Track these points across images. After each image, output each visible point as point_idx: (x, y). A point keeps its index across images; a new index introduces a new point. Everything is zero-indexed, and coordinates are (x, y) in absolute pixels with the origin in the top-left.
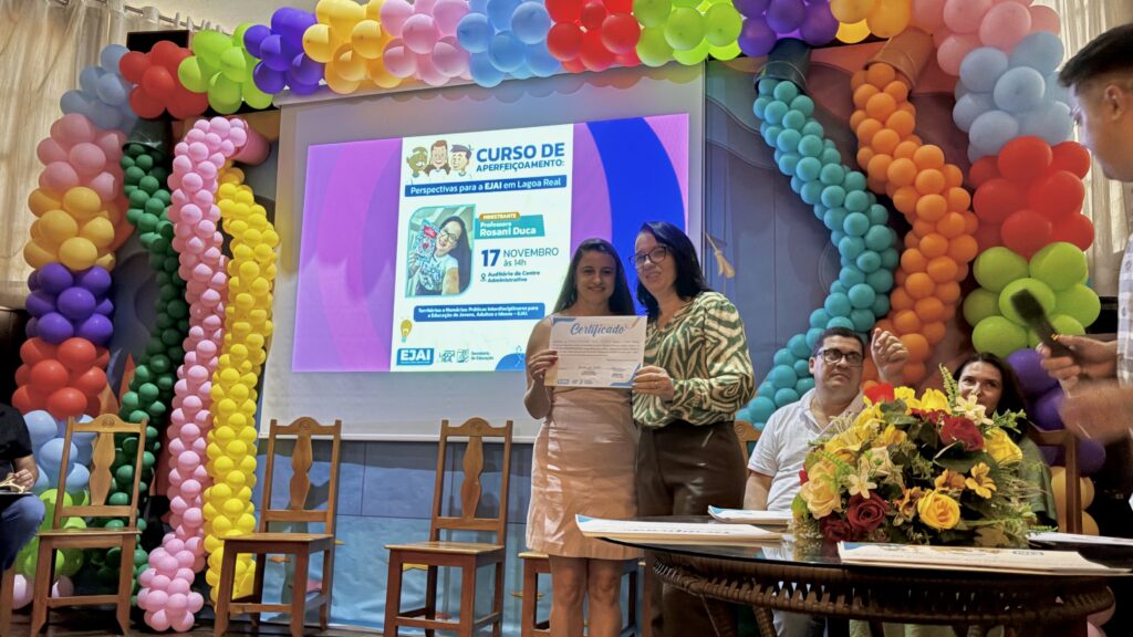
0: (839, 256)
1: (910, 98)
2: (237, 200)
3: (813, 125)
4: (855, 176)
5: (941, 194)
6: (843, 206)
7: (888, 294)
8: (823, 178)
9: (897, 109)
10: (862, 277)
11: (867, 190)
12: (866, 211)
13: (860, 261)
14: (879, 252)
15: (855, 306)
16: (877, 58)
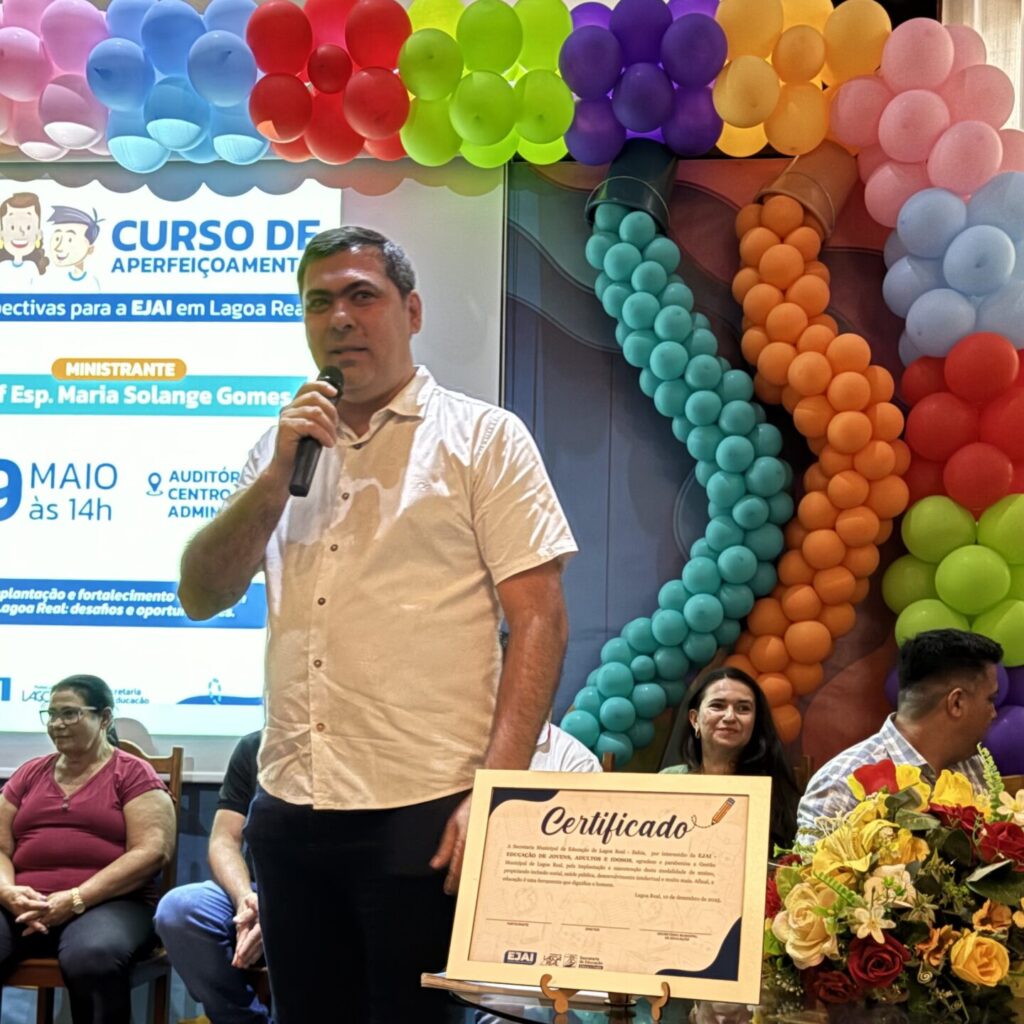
0: (706, 501)
1: (823, 256)
3: (678, 289)
4: (736, 378)
5: (864, 411)
6: (716, 423)
7: (776, 562)
8: (689, 378)
9: (804, 274)
10: (739, 536)
11: (755, 399)
12: (749, 435)
13: (738, 511)
14: (767, 498)
15: (726, 579)
16: (775, 187)
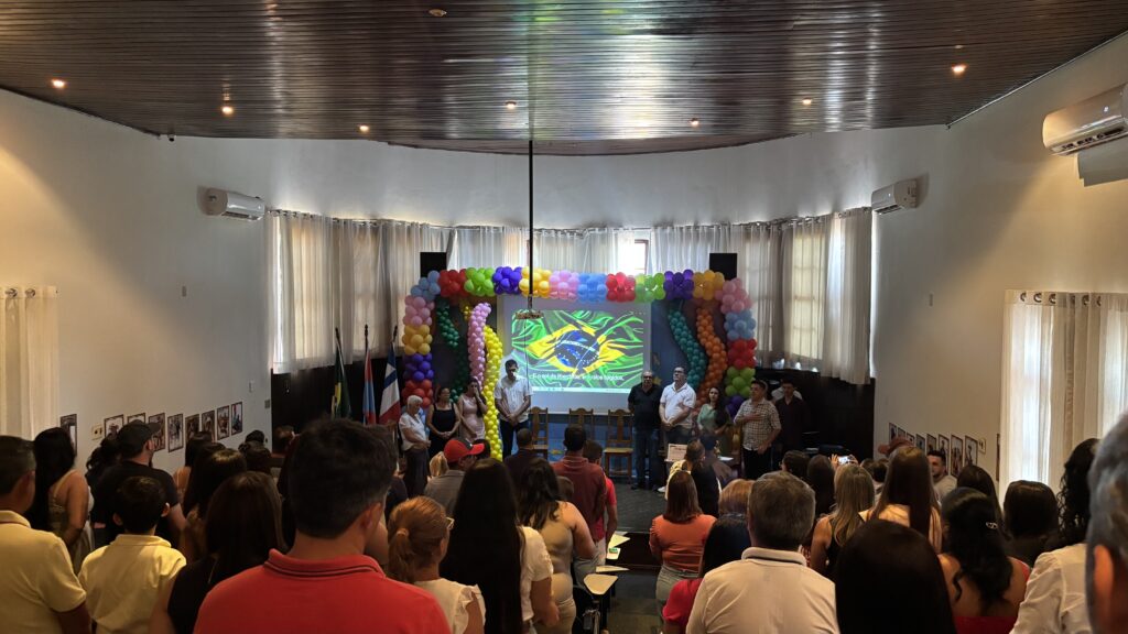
1: (712, 321)
2: (487, 332)
5: (720, 353)
6: (693, 352)
8: (688, 344)
9: (709, 325)
11: (700, 349)
12: (699, 355)
16: (704, 307)
